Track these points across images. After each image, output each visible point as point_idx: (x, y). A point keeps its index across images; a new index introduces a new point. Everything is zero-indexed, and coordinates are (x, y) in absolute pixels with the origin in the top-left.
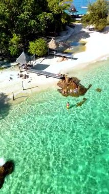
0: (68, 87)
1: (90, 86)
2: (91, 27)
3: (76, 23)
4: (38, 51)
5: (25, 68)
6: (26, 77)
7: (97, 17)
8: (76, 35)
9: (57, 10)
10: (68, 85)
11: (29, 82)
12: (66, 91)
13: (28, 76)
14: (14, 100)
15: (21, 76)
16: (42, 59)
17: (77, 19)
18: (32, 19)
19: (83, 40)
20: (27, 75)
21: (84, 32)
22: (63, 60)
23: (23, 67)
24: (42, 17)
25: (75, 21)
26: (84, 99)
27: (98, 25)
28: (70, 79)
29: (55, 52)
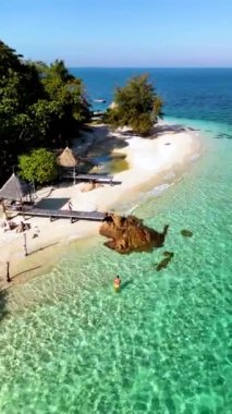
0: (125, 236)
1: (166, 227)
2: (125, 129)
3: (94, 125)
4: (41, 172)
5: (18, 209)
6: (25, 227)
7: (133, 110)
8: (101, 143)
9: (65, 98)
10: (124, 231)
11: (35, 236)
12: (123, 242)
13: (28, 225)
14: (9, 280)
15: (13, 227)
16: (49, 189)
17: (94, 118)
18: (20, 113)
19: (117, 151)
20: (25, 222)
21: (114, 137)
22: (94, 187)
23: (14, 207)
24: (39, 108)
25: (91, 121)
26: (166, 253)
27: (138, 124)
28: (123, 220)
29: (74, 174)
